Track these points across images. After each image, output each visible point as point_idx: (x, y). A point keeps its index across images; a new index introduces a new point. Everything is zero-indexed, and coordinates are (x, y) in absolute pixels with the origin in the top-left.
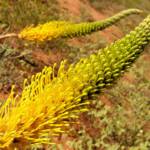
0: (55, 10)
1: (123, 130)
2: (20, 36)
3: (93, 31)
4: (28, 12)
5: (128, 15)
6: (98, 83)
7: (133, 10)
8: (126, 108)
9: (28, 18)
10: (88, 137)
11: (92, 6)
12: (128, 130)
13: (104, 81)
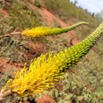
0: (40, 20)
1: (75, 87)
2: (22, 34)
3: (61, 33)
4: (26, 21)
5: (81, 25)
6: (68, 64)
7: (84, 22)
8: (77, 75)
9: (25, 24)
10: (56, 90)
11: (61, 19)
12: (77, 87)
13: (71, 63)
